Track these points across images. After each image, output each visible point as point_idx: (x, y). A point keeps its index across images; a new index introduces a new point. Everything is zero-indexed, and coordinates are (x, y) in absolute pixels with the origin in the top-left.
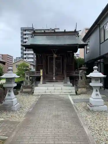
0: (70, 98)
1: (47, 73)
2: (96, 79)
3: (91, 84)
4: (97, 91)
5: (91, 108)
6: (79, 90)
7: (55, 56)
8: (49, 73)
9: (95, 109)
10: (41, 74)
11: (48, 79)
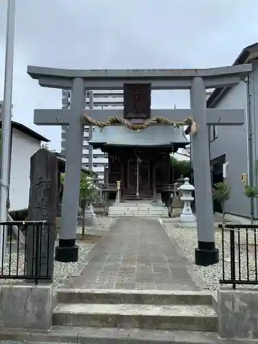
0: (161, 221)
1: (126, 186)
2: (187, 191)
3: (182, 198)
4: (188, 205)
5: (180, 225)
6: (174, 210)
7: (139, 160)
8: (129, 186)
9: (186, 224)
10: (119, 188)
11: (129, 196)
